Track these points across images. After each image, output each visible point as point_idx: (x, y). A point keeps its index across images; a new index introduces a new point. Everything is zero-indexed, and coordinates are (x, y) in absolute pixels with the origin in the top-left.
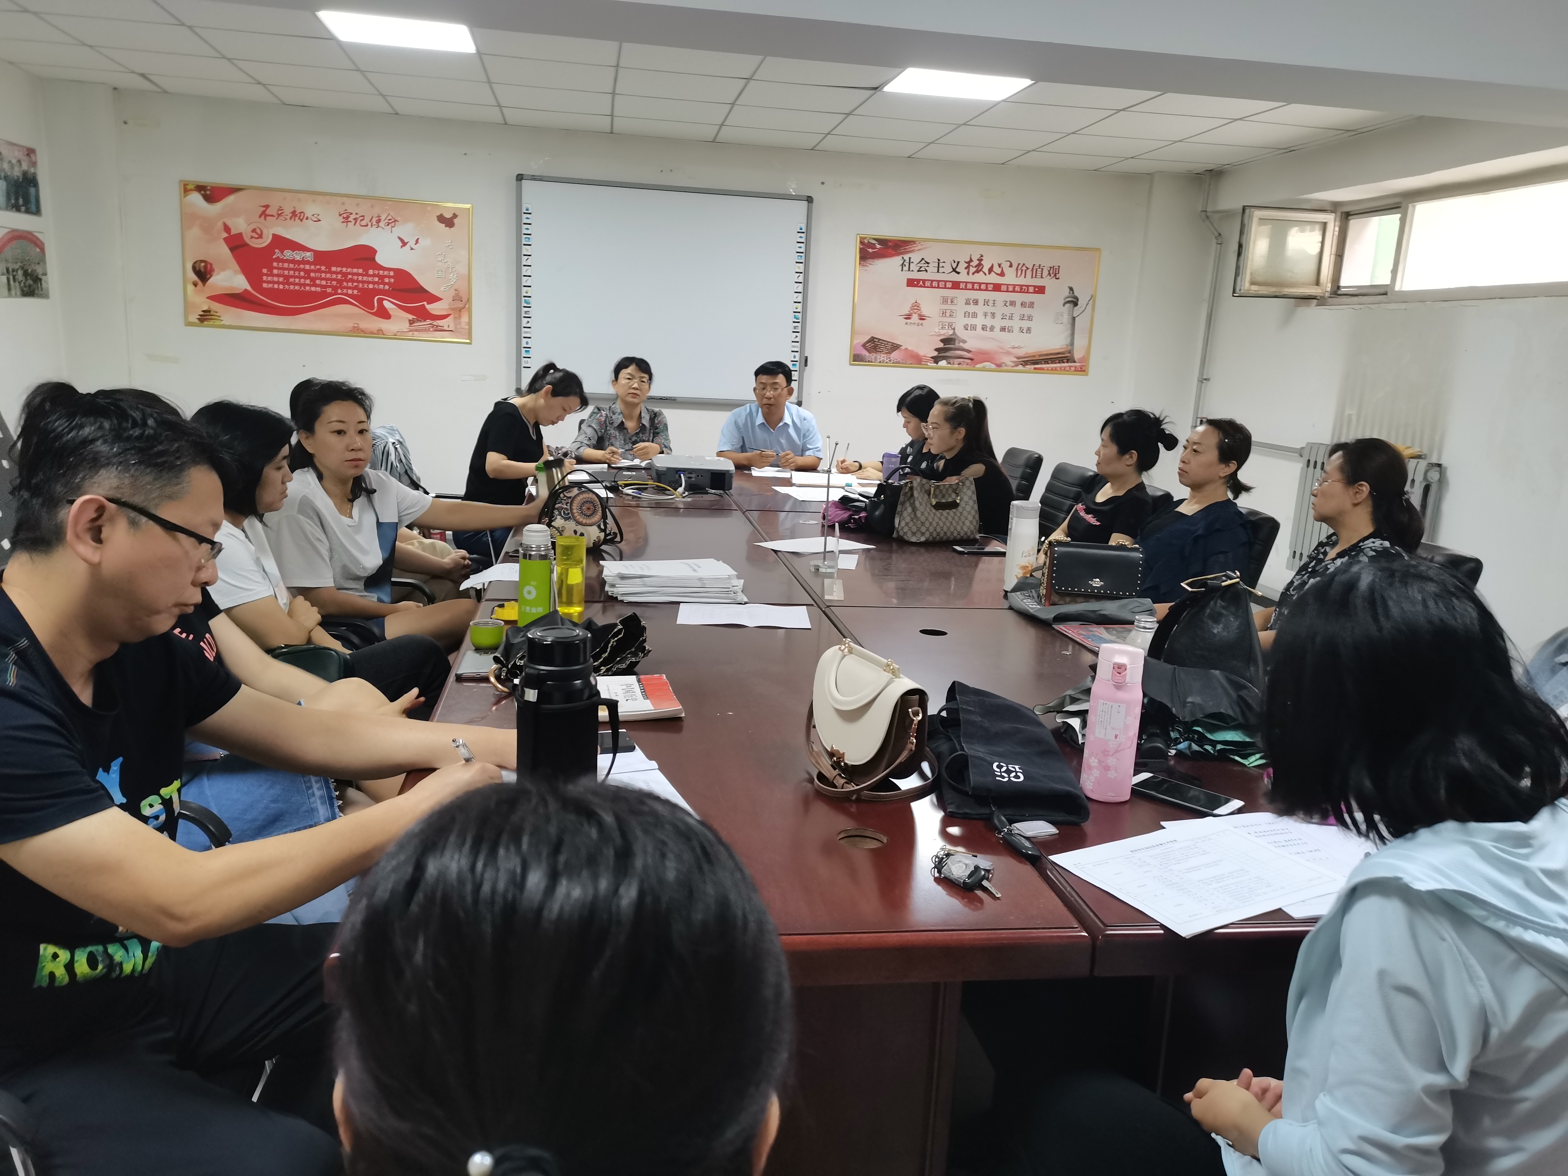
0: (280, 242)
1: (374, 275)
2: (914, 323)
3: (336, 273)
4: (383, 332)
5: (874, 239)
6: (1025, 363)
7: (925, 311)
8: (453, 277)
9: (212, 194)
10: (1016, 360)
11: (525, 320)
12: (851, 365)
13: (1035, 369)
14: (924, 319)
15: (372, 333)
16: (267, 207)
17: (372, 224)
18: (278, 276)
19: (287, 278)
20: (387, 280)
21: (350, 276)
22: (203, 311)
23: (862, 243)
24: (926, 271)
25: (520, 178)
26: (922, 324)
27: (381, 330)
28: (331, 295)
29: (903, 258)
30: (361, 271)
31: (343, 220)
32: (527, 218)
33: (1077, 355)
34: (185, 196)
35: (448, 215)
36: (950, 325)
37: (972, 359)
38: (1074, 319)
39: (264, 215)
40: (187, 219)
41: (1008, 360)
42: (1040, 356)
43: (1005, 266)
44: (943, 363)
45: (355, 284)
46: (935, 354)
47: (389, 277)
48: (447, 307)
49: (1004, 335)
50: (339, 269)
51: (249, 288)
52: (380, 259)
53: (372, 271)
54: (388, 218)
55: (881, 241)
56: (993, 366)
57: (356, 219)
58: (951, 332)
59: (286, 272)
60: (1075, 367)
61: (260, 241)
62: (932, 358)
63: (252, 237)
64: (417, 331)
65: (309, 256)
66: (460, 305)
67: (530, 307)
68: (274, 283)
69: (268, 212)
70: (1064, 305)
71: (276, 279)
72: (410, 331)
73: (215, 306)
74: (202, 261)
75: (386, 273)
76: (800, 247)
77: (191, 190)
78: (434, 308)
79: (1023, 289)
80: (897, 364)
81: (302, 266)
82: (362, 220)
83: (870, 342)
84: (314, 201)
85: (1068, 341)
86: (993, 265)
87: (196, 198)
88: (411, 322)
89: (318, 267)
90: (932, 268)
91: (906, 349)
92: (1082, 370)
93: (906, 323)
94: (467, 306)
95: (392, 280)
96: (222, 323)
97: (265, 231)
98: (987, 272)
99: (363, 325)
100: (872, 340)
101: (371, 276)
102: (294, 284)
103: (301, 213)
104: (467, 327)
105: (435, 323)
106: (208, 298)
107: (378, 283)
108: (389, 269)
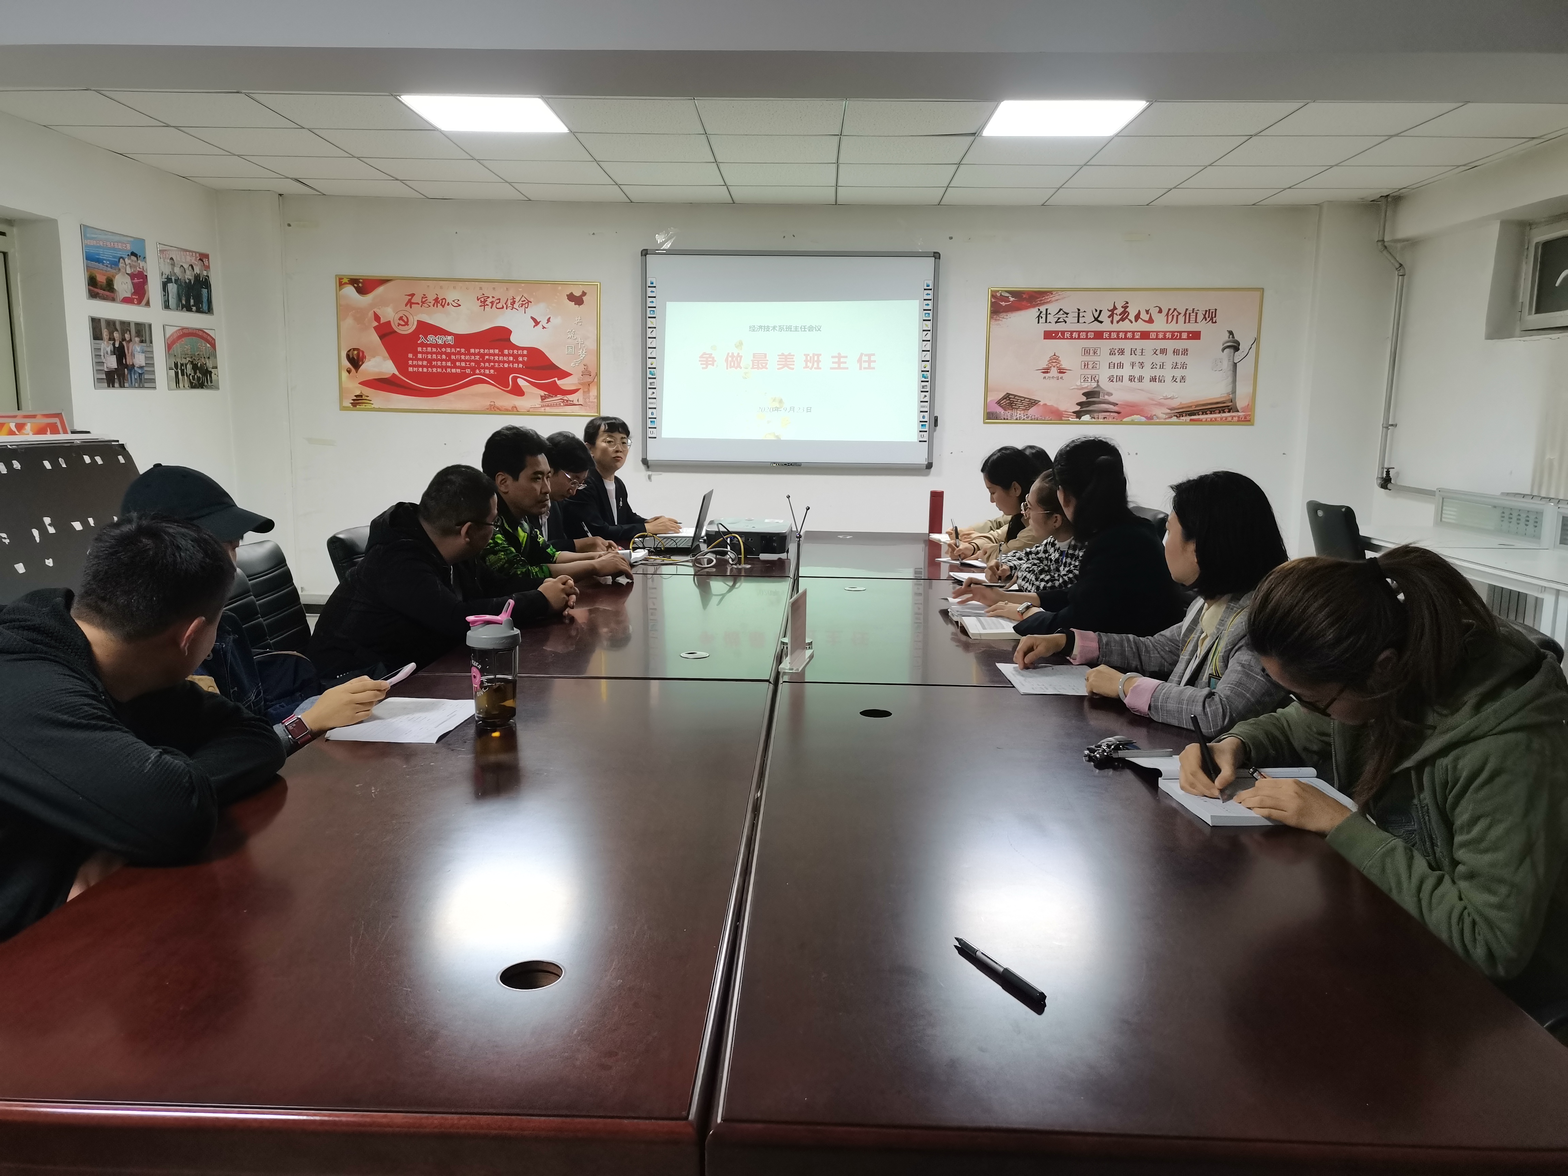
0: (425, 328)
1: (509, 355)
2: (1053, 377)
3: (474, 354)
4: (516, 409)
5: (1007, 291)
6: (1180, 414)
7: (1064, 364)
8: (582, 354)
9: (363, 286)
10: (1169, 411)
11: (650, 392)
12: (985, 423)
13: (1191, 420)
14: (1065, 373)
15: (507, 410)
16: (413, 295)
17: (507, 306)
18: (422, 360)
19: (430, 361)
20: (520, 359)
21: (487, 357)
22: (355, 396)
23: (993, 296)
24: (1065, 322)
25: (645, 253)
26: (1061, 378)
27: (516, 407)
28: (470, 375)
29: (1039, 310)
30: (497, 351)
31: (480, 304)
32: (652, 292)
33: (1240, 404)
34: (340, 290)
35: (577, 293)
36: (1093, 378)
37: (1119, 413)
38: (1235, 365)
39: (410, 303)
40: (342, 310)
41: (1160, 413)
42: (1196, 406)
43: (1154, 312)
44: (1086, 418)
45: (492, 364)
46: (1078, 408)
47: (523, 356)
48: (576, 381)
49: (1156, 384)
50: (477, 351)
51: (397, 373)
52: (514, 339)
53: (507, 350)
54: (522, 300)
55: (1014, 293)
56: (1143, 419)
57: (492, 303)
58: (1095, 385)
59: (429, 356)
60: (1239, 417)
61: (406, 327)
62: (1074, 412)
63: (399, 325)
64: (548, 406)
65: (450, 339)
66: (589, 379)
67: (655, 378)
68: (418, 366)
69: (412, 301)
70: (1223, 350)
71: (420, 363)
72: (542, 407)
73: (367, 391)
74: (354, 349)
75: (520, 352)
76: (928, 305)
77: (346, 283)
78: (563, 383)
79: (1175, 336)
80: (1035, 420)
81: (443, 350)
82: (497, 303)
83: (1006, 398)
84: (454, 288)
85: (1229, 389)
86: (1139, 311)
87: (350, 290)
88: (543, 398)
89: (458, 349)
90: (1072, 318)
91: (1045, 404)
92: (1247, 420)
93: (1045, 378)
94: (596, 380)
95: (526, 359)
96: (373, 406)
97: (410, 319)
98: (1133, 320)
99: (499, 403)
100: (1007, 396)
101: (506, 355)
102: (437, 367)
103: (442, 299)
104: (596, 400)
105: (565, 398)
106: (359, 383)
107: (513, 362)
108: (523, 349)
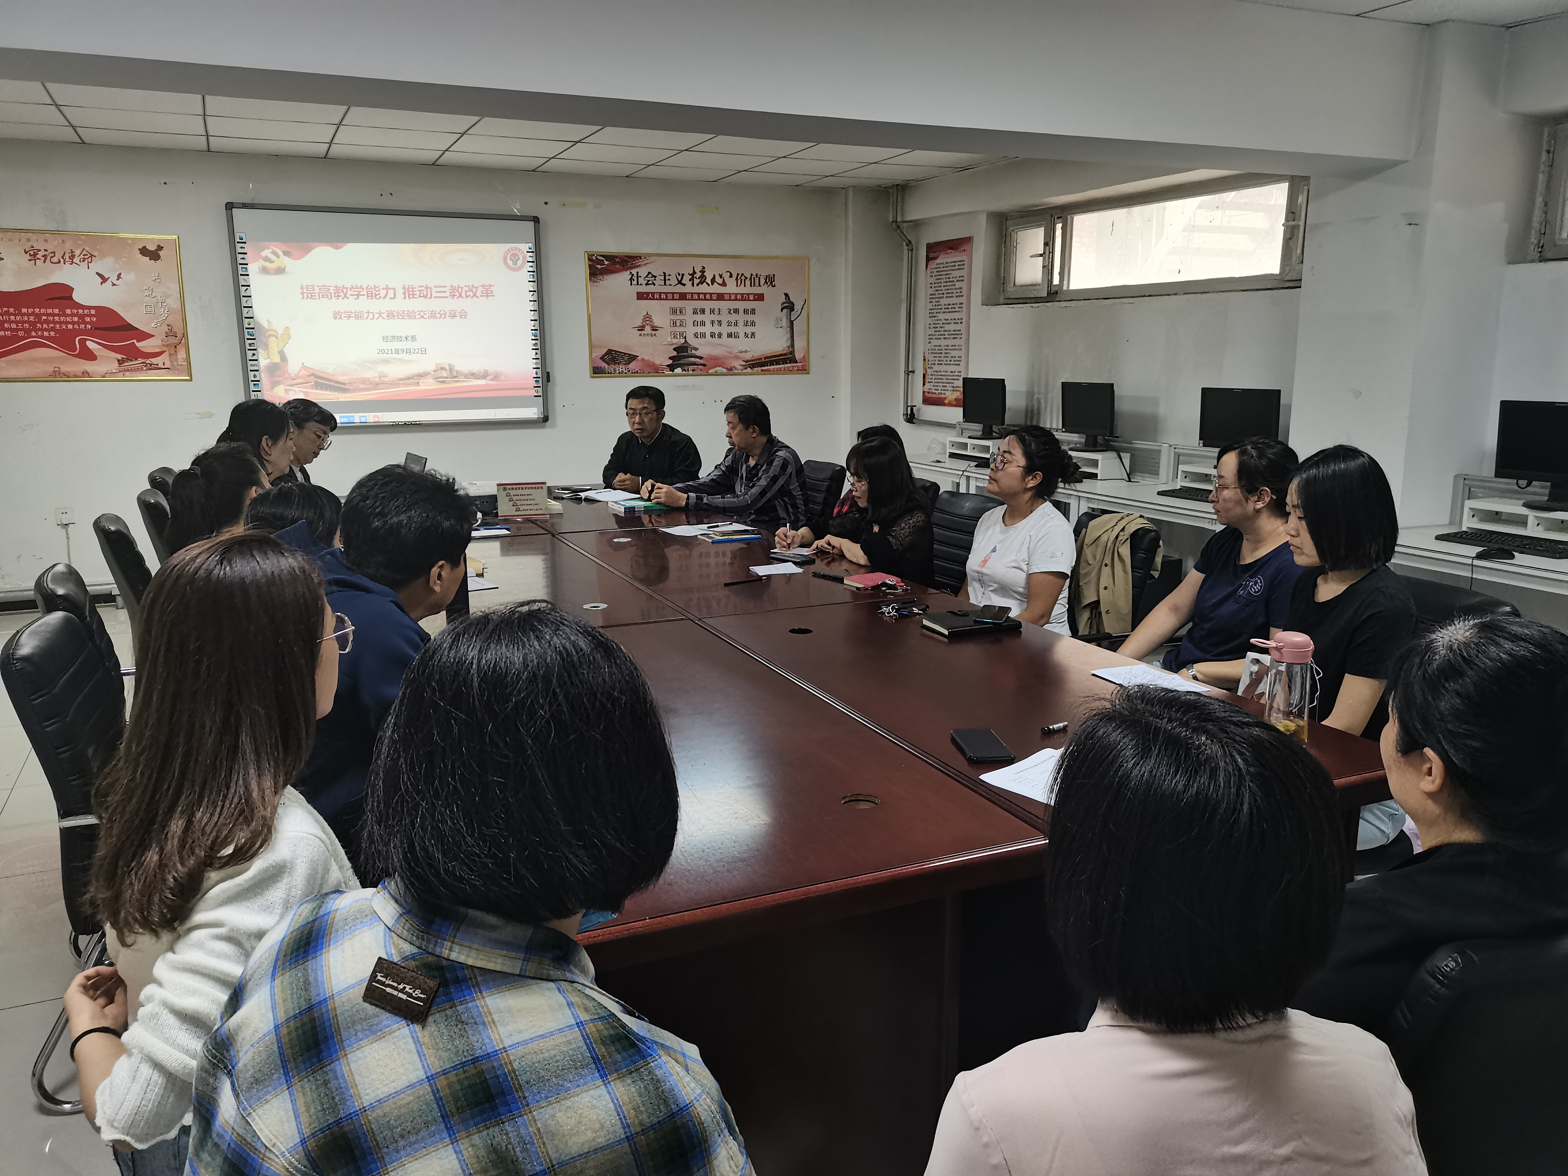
1: (73, 315)
2: (648, 335)
3: (28, 315)
4: (88, 374)
5: (601, 256)
6: (752, 366)
7: (657, 322)
8: (163, 313)
10: (744, 363)
11: (250, 353)
12: (592, 377)
13: (762, 370)
14: (656, 330)
15: (76, 376)
17: (64, 260)
20: (88, 319)
21: (45, 318)
23: (589, 259)
24: (654, 284)
25: (230, 206)
26: (655, 335)
27: (86, 373)
28: (24, 338)
29: (631, 273)
30: (56, 311)
31: (30, 258)
32: (242, 248)
33: (798, 356)
35: (152, 247)
36: (681, 334)
37: (704, 365)
38: (792, 323)
41: (738, 364)
42: (765, 358)
43: (726, 276)
44: (678, 370)
45: (51, 325)
46: (671, 362)
47: (90, 316)
48: (160, 343)
49: (732, 340)
50: (30, 311)
52: (77, 297)
53: (69, 310)
55: (608, 257)
56: (725, 370)
57: (45, 256)
58: (683, 341)
60: (798, 366)
62: (667, 366)
64: (128, 370)
66: (176, 341)
67: (254, 339)
70: (782, 310)
72: (120, 371)
75: (86, 311)
76: (533, 267)
78: (145, 346)
79: (744, 297)
80: (635, 373)
82: (51, 257)
83: (608, 354)
85: (789, 344)
86: (714, 276)
88: (121, 362)
89: (6, 309)
90: (659, 281)
91: (643, 359)
92: (804, 370)
93: (640, 335)
94: (183, 341)
95: (93, 319)
98: (710, 283)
99: (65, 369)
100: (610, 352)
101: (68, 315)
104: (186, 363)
105: (148, 362)
107: (78, 323)
108: (90, 308)
